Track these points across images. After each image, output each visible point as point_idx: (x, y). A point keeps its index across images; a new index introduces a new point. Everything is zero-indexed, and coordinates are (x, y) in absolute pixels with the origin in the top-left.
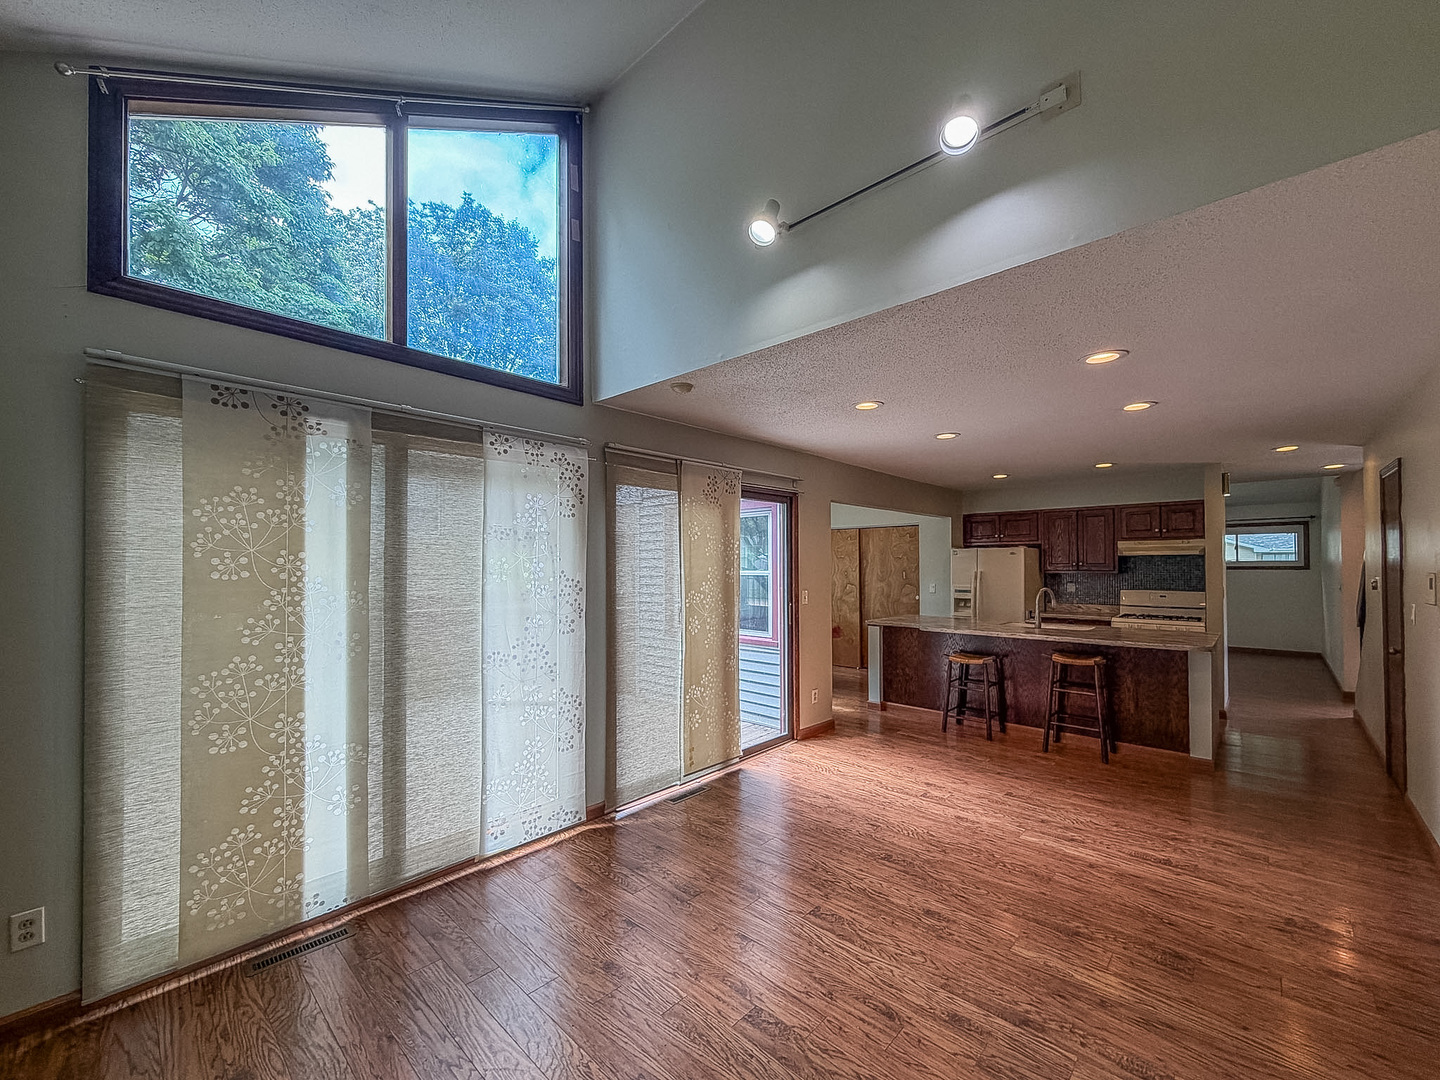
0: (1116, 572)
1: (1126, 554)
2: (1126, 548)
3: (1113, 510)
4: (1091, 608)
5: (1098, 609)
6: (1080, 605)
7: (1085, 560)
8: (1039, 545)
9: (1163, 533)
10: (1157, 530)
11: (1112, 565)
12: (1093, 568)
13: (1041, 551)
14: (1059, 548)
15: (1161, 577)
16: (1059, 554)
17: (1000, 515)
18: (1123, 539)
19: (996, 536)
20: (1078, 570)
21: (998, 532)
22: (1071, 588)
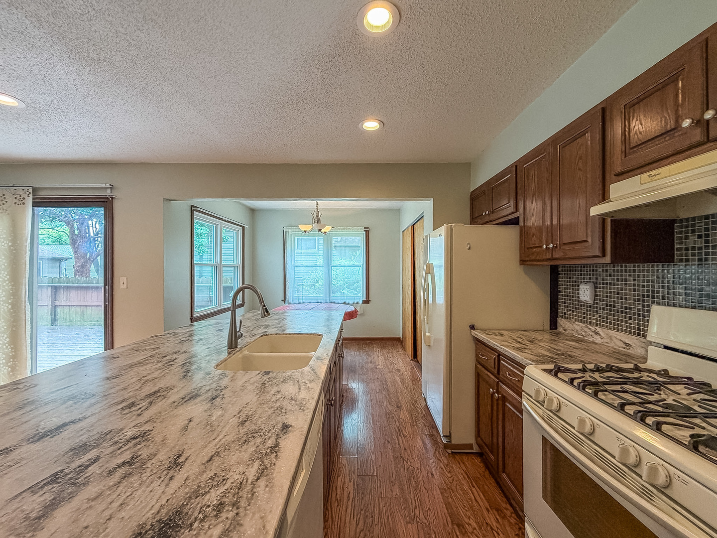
4: (614, 339)
5: (625, 343)
6: (599, 329)
7: (560, 237)
8: (518, 218)
9: (712, 126)
10: (688, 124)
11: (598, 245)
12: (570, 253)
13: (520, 228)
14: (533, 219)
16: (533, 230)
17: (489, 183)
18: (619, 175)
19: (484, 214)
20: (552, 258)
21: (486, 208)
22: (584, 293)
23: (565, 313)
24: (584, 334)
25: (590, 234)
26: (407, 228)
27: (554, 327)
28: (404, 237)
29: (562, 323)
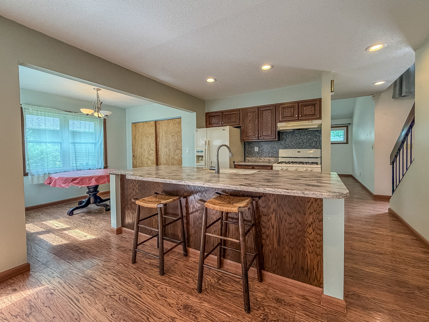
0: (277, 139)
1: (280, 129)
2: (282, 126)
3: (276, 106)
4: (266, 159)
5: (269, 160)
6: (261, 158)
7: (262, 134)
8: (240, 127)
9: (299, 117)
10: (296, 116)
11: (275, 136)
12: (265, 138)
13: (241, 130)
14: (249, 128)
15: (298, 142)
16: (250, 131)
17: (222, 112)
18: (280, 122)
19: (220, 123)
20: (258, 139)
21: (221, 121)
22: (256, 149)
23: (248, 156)
24: (256, 160)
25: (272, 134)
26: (146, 122)
27: (245, 160)
28: (136, 126)
29: (247, 158)
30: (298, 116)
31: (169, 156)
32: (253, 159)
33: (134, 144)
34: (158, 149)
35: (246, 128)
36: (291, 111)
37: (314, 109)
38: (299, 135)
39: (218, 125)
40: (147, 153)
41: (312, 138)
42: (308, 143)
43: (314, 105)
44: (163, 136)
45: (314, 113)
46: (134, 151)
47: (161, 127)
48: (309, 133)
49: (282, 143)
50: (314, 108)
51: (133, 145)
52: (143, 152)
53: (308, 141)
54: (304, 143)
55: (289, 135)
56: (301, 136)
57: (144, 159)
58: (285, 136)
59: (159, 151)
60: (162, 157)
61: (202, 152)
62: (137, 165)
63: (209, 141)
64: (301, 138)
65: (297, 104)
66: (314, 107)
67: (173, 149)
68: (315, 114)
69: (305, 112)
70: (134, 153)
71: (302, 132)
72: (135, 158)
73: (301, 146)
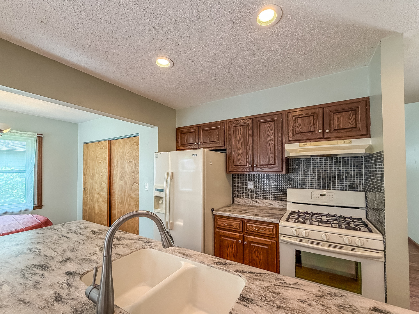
0: (284, 172)
1: (292, 154)
2: (292, 150)
3: (282, 114)
4: (265, 203)
5: (270, 204)
6: (257, 200)
7: (259, 162)
8: (225, 150)
9: (325, 134)
10: (320, 131)
11: (281, 167)
12: (265, 169)
13: (226, 154)
14: (239, 152)
15: (320, 177)
16: (240, 157)
17: (199, 127)
18: (290, 141)
19: (196, 143)
20: (253, 171)
21: (197, 141)
22: (251, 185)
23: (237, 195)
24: (250, 203)
25: (276, 162)
26: (98, 141)
27: (233, 202)
28: (87, 147)
29: (237, 200)
30: (324, 131)
31: (125, 192)
32: (245, 200)
33: (85, 173)
34: (113, 181)
35: (234, 151)
36: (309, 121)
37: (355, 118)
38: (322, 165)
39: (193, 147)
40: (98, 186)
41: (346, 171)
42: (338, 179)
43: (354, 110)
44: (118, 163)
45: (354, 126)
46: (84, 183)
47: (116, 149)
48: (340, 162)
49: (291, 178)
50: (354, 116)
51: (84, 175)
52: (94, 184)
53: (338, 175)
54: (330, 179)
55: (304, 165)
56: (324, 167)
57: (95, 194)
58: (297, 165)
59: (113, 184)
60: (117, 192)
61: (162, 190)
62: (87, 202)
63: (172, 174)
64: (325, 171)
65: (321, 110)
66: (355, 114)
67: (130, 182)
68: (356, 127)
69: (336, 124)
70: (85, 185)
71: (327, 160)
72: (85, 191)
73: (325, 183)
